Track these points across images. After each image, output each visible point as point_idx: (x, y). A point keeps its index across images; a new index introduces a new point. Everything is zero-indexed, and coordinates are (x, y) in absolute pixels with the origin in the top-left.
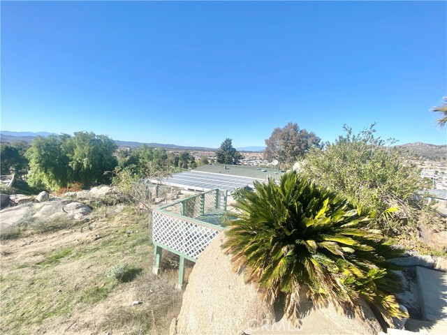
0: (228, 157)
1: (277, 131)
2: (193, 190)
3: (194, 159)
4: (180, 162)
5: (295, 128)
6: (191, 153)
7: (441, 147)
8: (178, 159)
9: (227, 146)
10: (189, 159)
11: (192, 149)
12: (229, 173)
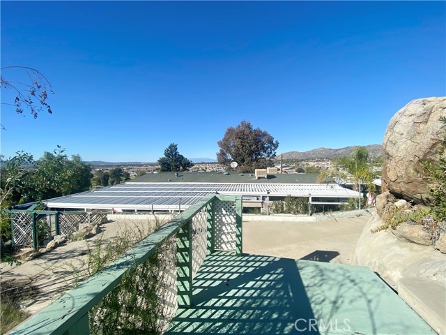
0: (174, 164)
1: (230, 131)
2: (131, 212)
3: (128, 175)
4: (110, 180)
5: (249, 127)
6: (125, 169)
7: (337, 150)
8: (108, 176)
9: (172, 152)
10: (122, 176)
11: (125, 165)
12: (183, 180)
